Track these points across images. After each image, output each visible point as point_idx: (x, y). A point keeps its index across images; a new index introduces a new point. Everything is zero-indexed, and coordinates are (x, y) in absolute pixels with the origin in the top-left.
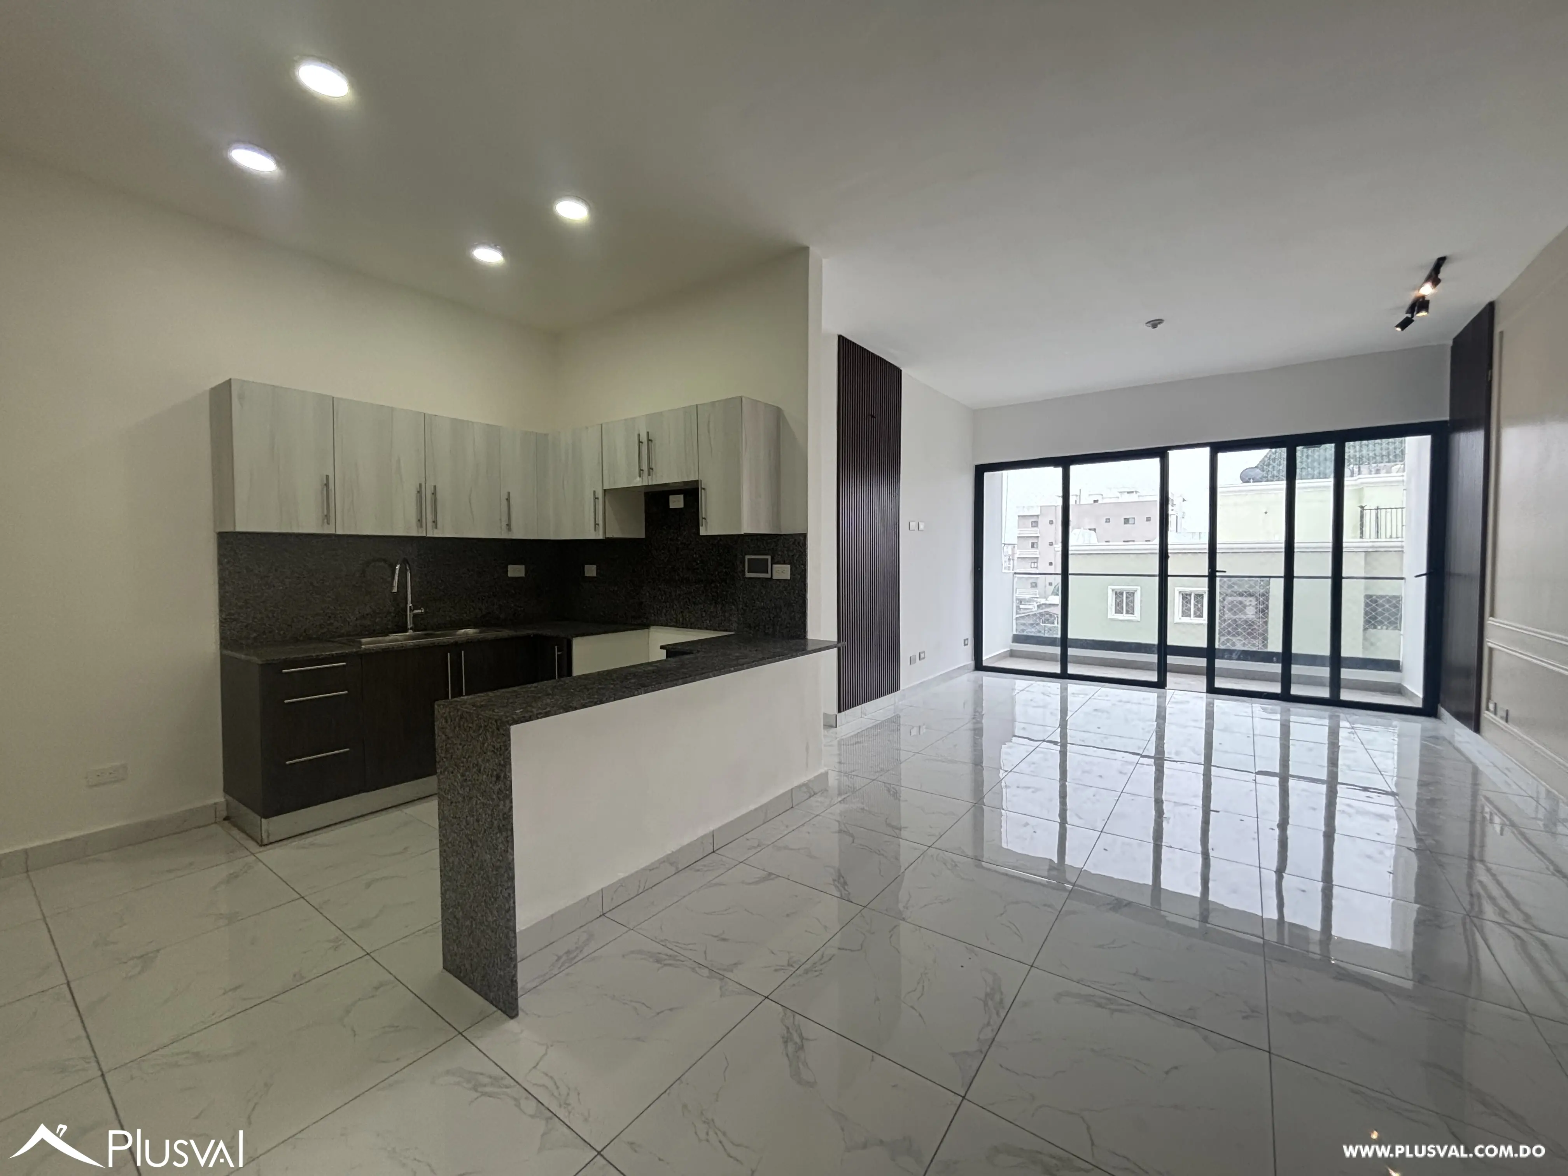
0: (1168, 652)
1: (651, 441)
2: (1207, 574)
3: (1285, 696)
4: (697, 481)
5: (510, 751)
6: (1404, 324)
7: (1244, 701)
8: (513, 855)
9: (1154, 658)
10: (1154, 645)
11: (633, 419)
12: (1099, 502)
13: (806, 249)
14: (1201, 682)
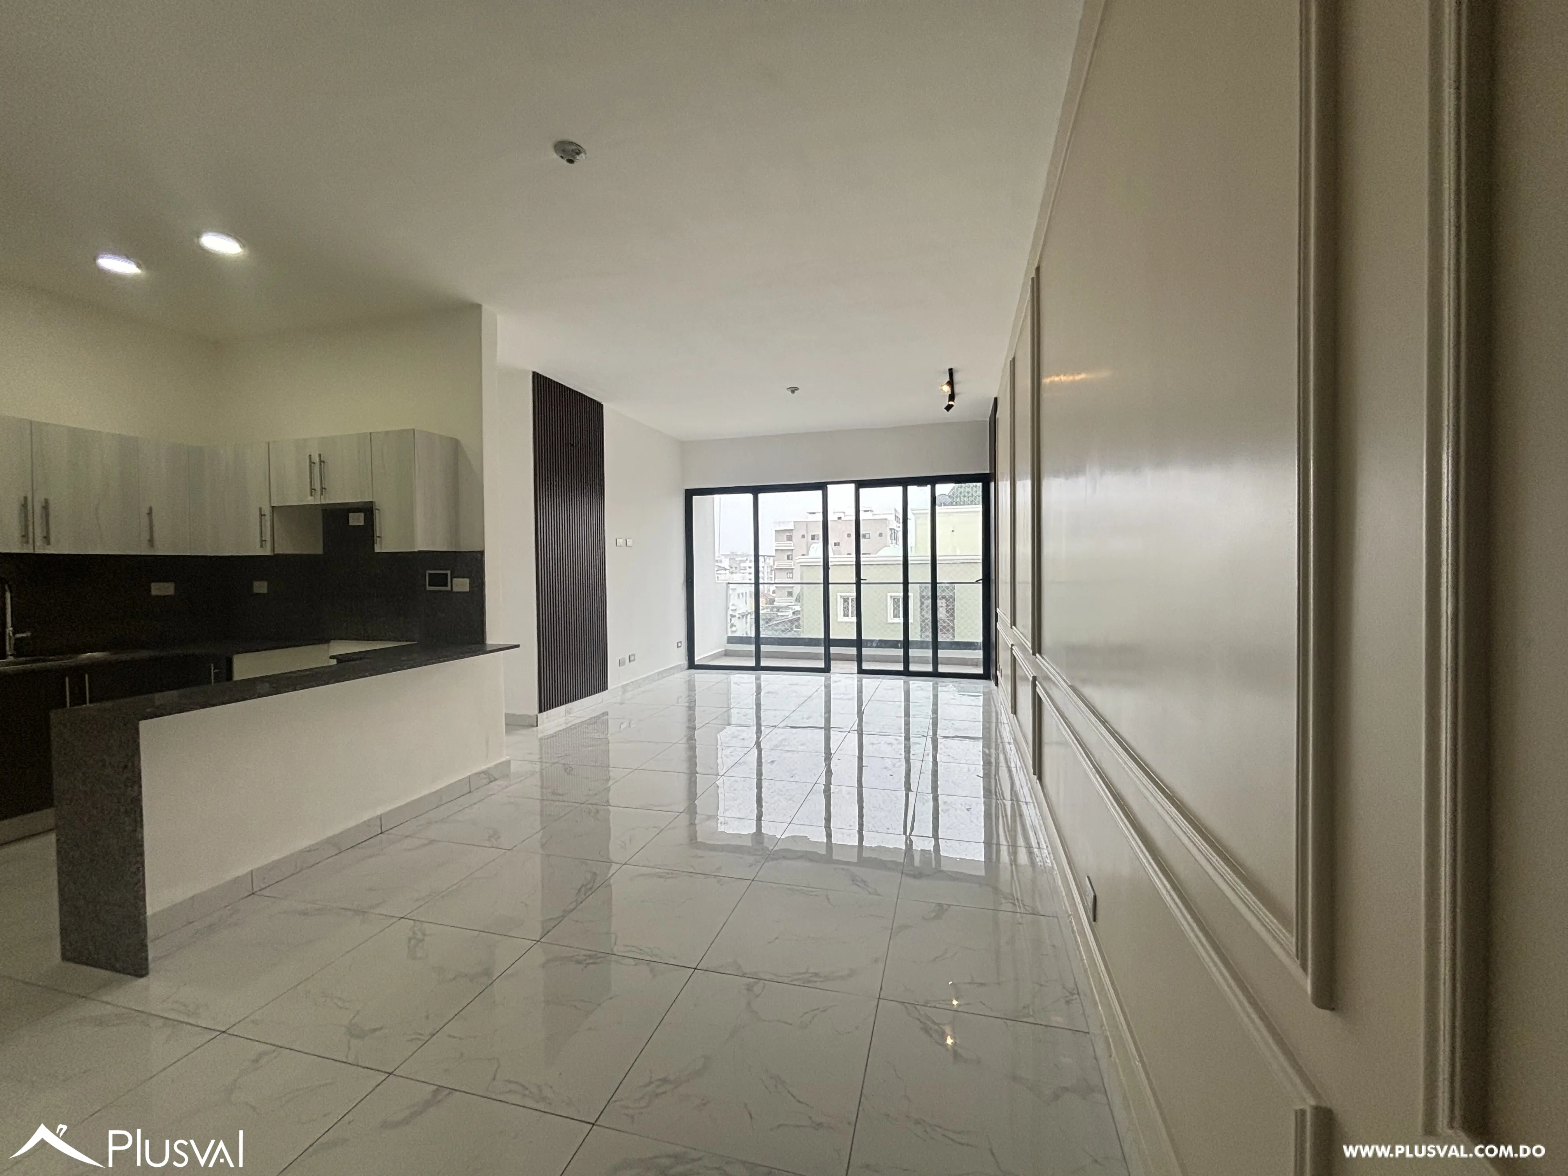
0: (831, 644)
1: (324, 462)
2: (855, 582)
3: (906, 673)
4: (372, 502)
5: (139, 743)
6: (949, 408)
7: (879, 678)
8: (142, 834)
9: (821, 650)
10: (821, 639)
11: (305, 440)
12: (842, 519)
13: (479, 306)
14: (854, 666)
